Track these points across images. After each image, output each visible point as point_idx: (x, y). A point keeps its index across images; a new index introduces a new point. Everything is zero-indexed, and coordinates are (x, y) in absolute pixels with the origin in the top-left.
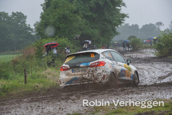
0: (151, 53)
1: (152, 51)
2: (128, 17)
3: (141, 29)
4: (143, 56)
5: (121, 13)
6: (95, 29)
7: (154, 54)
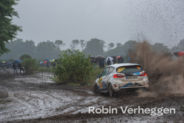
0: (49, 78)
1: (50, 76)
2: (21, 30)
3: (37, 47)
4: (39, 81)
5: (12, 24)
7: (52, 80)
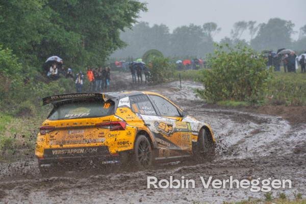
0: (191, 91)
1: (194, 86)
2: (146, 10)
6: (72, 32)
